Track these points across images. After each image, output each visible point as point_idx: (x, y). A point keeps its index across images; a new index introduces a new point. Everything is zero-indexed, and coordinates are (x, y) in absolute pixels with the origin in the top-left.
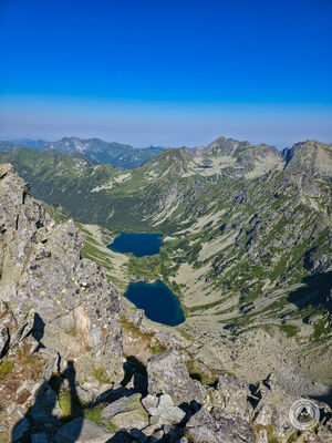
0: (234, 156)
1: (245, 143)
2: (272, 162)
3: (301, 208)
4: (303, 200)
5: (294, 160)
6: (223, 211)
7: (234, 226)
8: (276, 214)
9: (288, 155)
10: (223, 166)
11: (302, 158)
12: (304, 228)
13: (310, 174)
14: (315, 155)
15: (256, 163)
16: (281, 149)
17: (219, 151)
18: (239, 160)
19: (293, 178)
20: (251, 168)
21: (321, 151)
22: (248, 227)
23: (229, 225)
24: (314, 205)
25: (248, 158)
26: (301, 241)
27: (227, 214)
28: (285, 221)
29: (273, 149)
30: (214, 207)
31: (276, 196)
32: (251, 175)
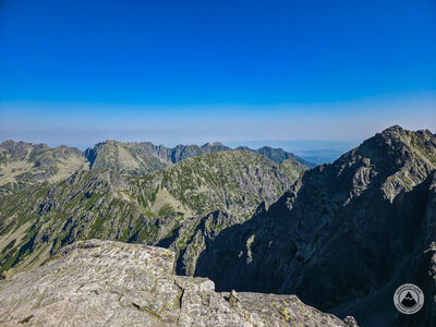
0: (30, 161)
1: (41, 146)
2: (76, 163)
3: (115, 202)
4: (115, 195)
5: (98, 159)
6: (28, 225)
7: (45, 239)
8: (91, 213)
9: (91, 155)
10: (18, 173)
11: (105, 157)
12: (122, 220)
13: (116, 170)
14: (116, 153)
15: (59, 165)
16: (83, 150)
17: (8, 156)
18: (38, 164)
19: (101, 176)
20: (54, 171)
21: (121, 149)
22: (63, 235)
23: (38, 239)
24: (126, 197)
25: (47, 161)
26: (121, 234)
27: (33, 227)
28: (102, 219)
29: (75, 150)
30: (13, 222)
31: (88, 195)
32: (55, 179)
